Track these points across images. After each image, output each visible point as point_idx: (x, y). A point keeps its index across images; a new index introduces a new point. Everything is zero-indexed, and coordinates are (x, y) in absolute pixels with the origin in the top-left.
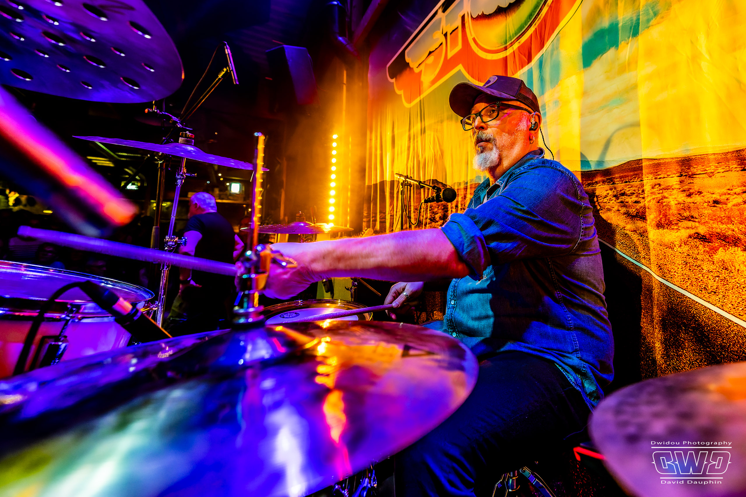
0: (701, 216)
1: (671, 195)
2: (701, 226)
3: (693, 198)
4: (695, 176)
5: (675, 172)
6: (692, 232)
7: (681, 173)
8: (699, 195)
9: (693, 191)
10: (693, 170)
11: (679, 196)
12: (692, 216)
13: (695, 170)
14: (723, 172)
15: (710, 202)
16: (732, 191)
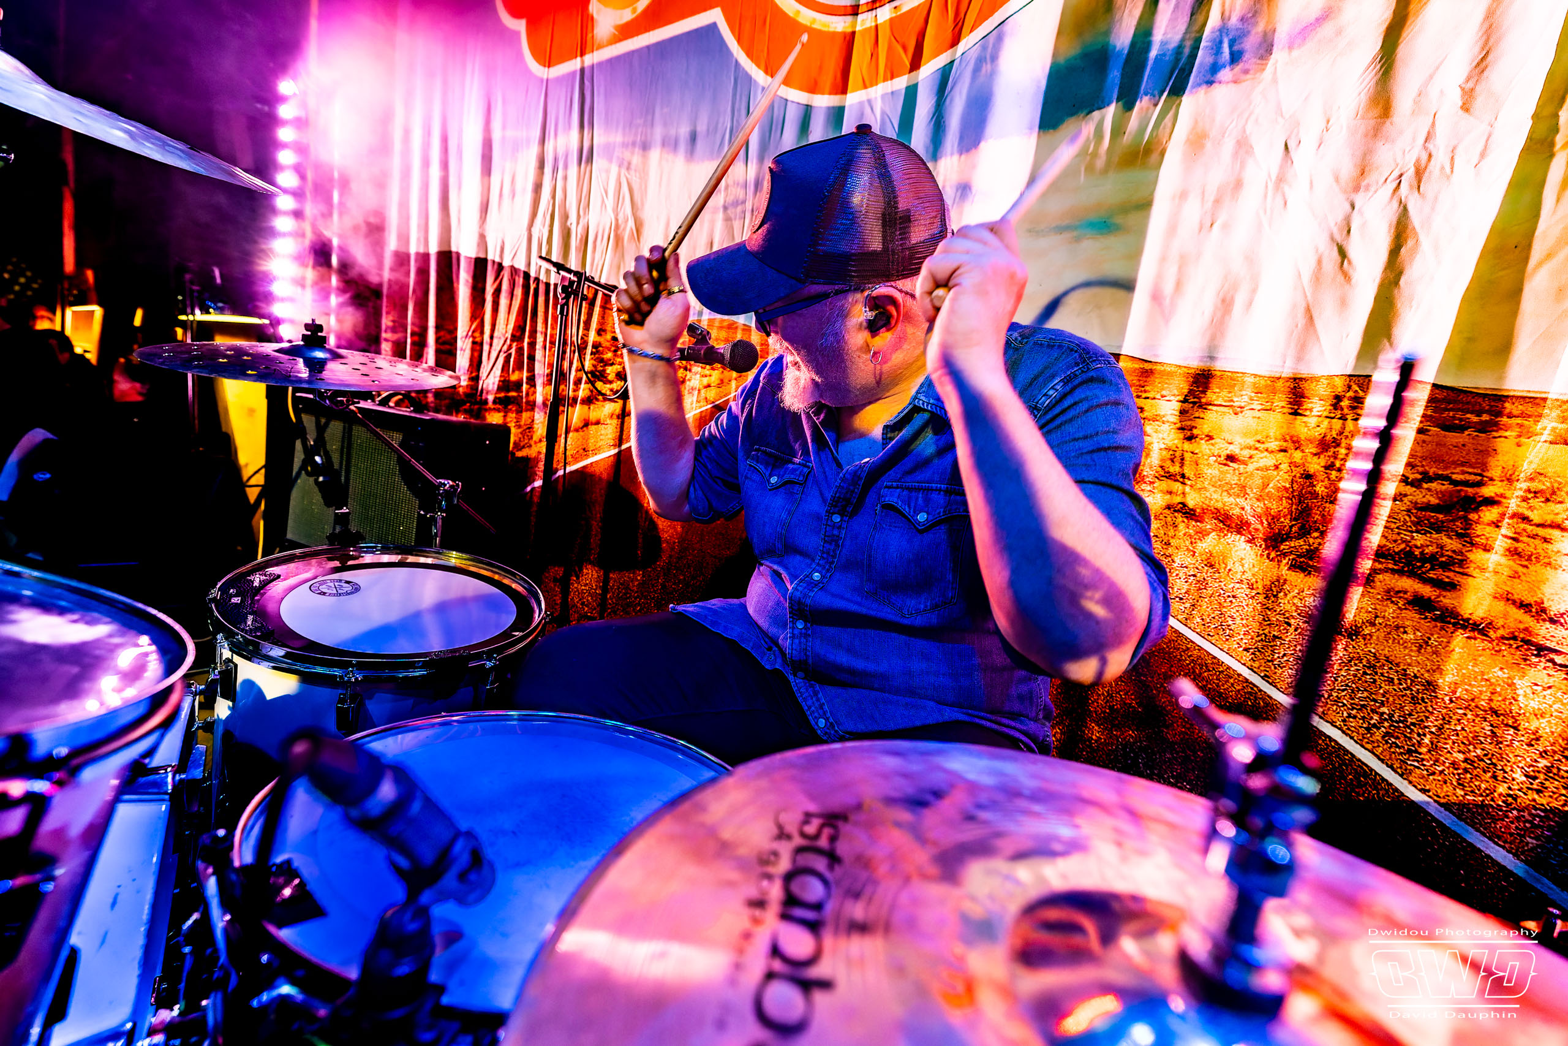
0: (1198, 476)
1: (1157, 431)
2: (1193, 493)
3: (1195, 444)
4: (1210, 407)
5: (1176, 392)
6: (1177, 499)
7: (1186, 396)
8: (1206, 441)
9: (1199, 432)
10: (1210, 396)
11: (1171, 437)
12: (1183, 474)
13: (1214, 397)
14: (1259, 410)
15: (1220, 456)
16: (1263, 446)
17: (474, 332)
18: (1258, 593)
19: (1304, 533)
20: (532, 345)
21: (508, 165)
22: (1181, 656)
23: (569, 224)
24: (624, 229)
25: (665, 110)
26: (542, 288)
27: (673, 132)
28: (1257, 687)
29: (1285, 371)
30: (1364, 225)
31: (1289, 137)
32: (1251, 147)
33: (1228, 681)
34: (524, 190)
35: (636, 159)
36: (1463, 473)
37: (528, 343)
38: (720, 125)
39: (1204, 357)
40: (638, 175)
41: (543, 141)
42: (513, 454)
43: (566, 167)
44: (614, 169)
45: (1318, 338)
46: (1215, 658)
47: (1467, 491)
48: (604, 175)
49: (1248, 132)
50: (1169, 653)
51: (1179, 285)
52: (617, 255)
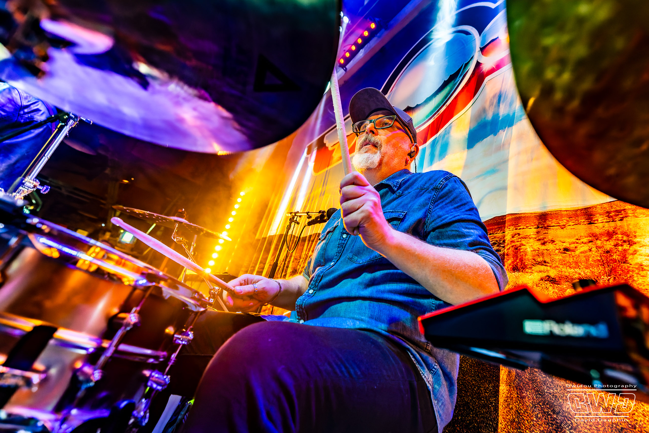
0: (552, 261)
1: (528, 243)
3: (547, 246)
4: (549, 228)
5: (533, 224)
6: (544, 275)
7: (538, 225)
8: (552, 243)
9: (547, 240)
10: (549, 223)
11: (535, 244)
12: (545, 261)
14: (573, 225)
15: (560, 249)
16: (580, 241)
39: (542, 208)
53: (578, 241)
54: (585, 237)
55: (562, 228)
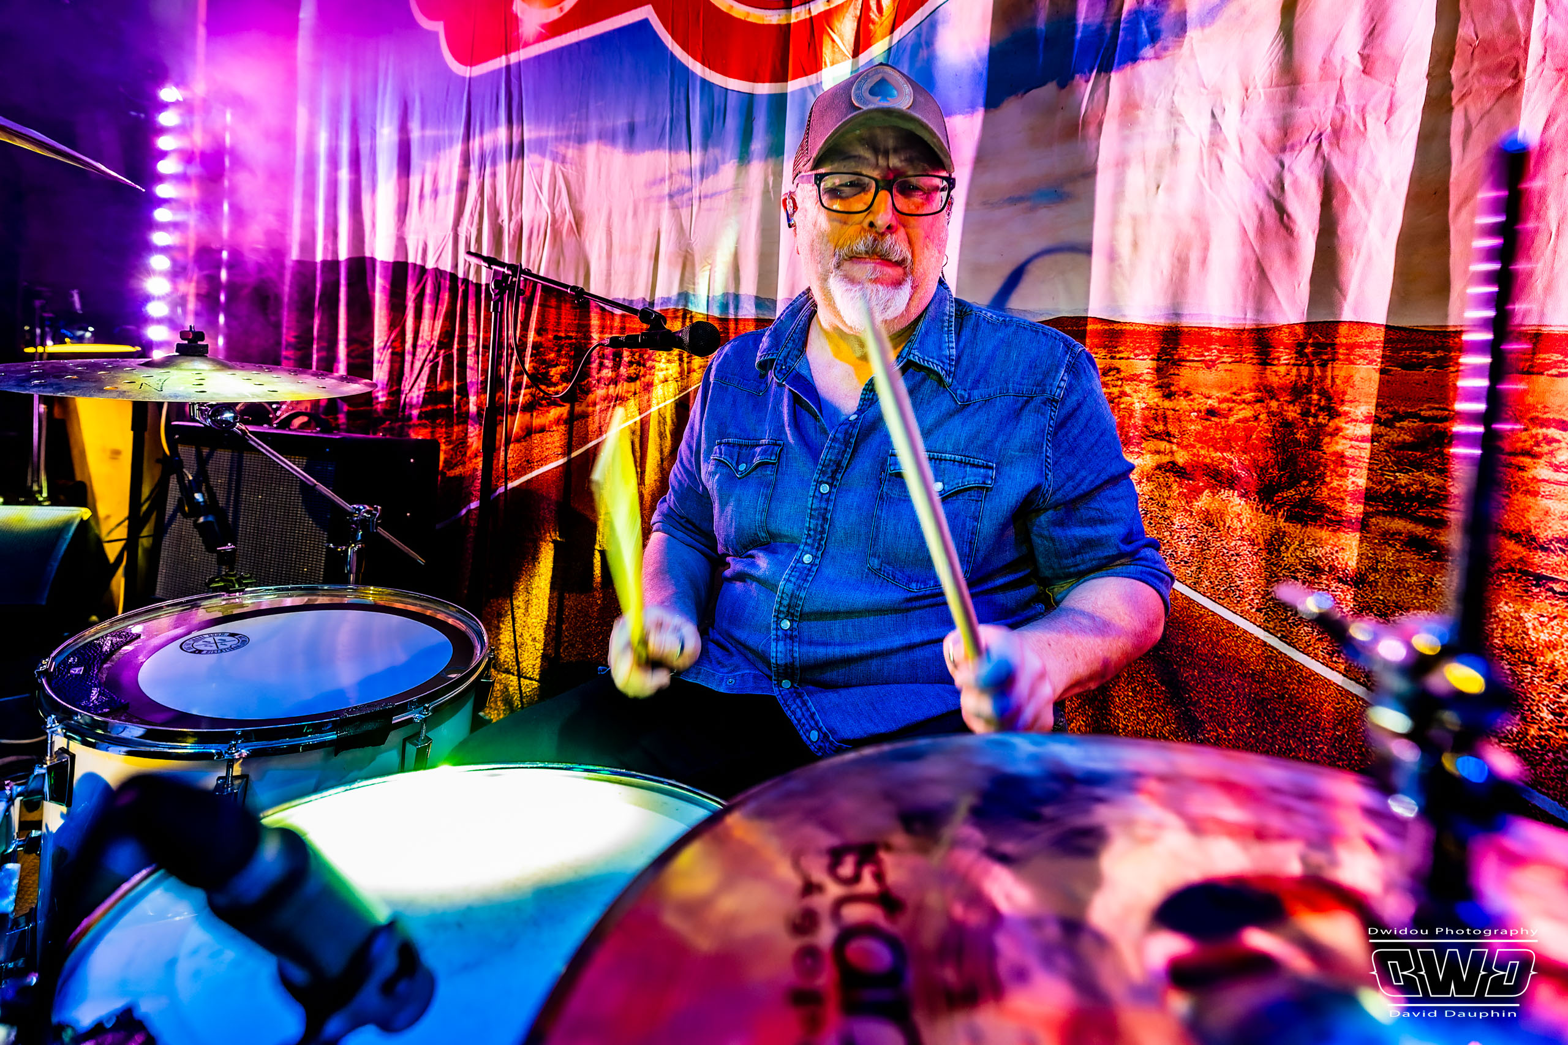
0: (1183, 433)
1: (1135, 391)
2: (1180, 450)
3: (1175, 401)
4: (1184, 363)
6: (1164, 459)
7: (1159, 354)
8: (1185, 397)
9: (1176, 389)
10: (1182, 352)
11: (1150, 395)
12: (1168, 433)
13: (1186, 353)
14: (1230, 363)
15: (1200, 411)
16: (1239, 398)
17: (393, 341)
18: (1260, 549)
19: (1293, 483)
20: (463, 351)
21: (429, 165)
22: (1196, 624)
23: (500, 221)
24: (563, 222)
25: (600, 104)
26: (472, 290)
27: (609, 124)
28: (1276, 650)
29: (1248, 322)
30: (1295, 182)
31: (1214, 105)
32: (1181, 115)
33: (1246, 647)
34: (448, 190)
35: (571, 153)
36: (1431, 409)
37: (458, 350)
38: (659, 116)
39: (1169, 314)
40: (574, 168)
41: (467, 137)
42: (443, 474)
43: (494, 163)
44: (548, 164)
45: (1273, 290)
46: (1229, 622)
47: (1437, 427)
48: (537, 170)
49: (1176, 102)
50: (1183, 622)
51: (1135, 245)
52: (556, 250)
53: (1235, 398)
54: (1251, 390)
55: (1209, 367)
